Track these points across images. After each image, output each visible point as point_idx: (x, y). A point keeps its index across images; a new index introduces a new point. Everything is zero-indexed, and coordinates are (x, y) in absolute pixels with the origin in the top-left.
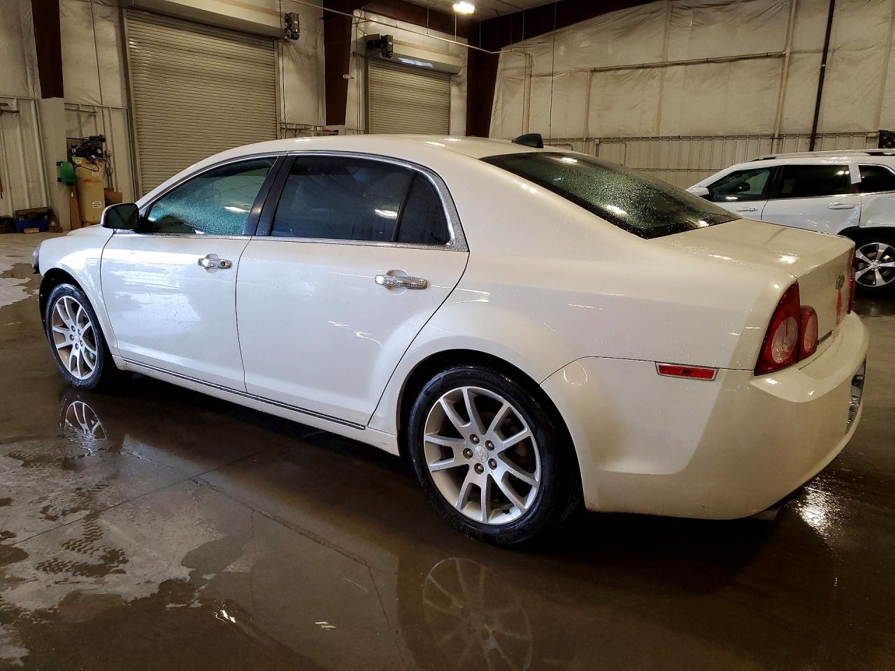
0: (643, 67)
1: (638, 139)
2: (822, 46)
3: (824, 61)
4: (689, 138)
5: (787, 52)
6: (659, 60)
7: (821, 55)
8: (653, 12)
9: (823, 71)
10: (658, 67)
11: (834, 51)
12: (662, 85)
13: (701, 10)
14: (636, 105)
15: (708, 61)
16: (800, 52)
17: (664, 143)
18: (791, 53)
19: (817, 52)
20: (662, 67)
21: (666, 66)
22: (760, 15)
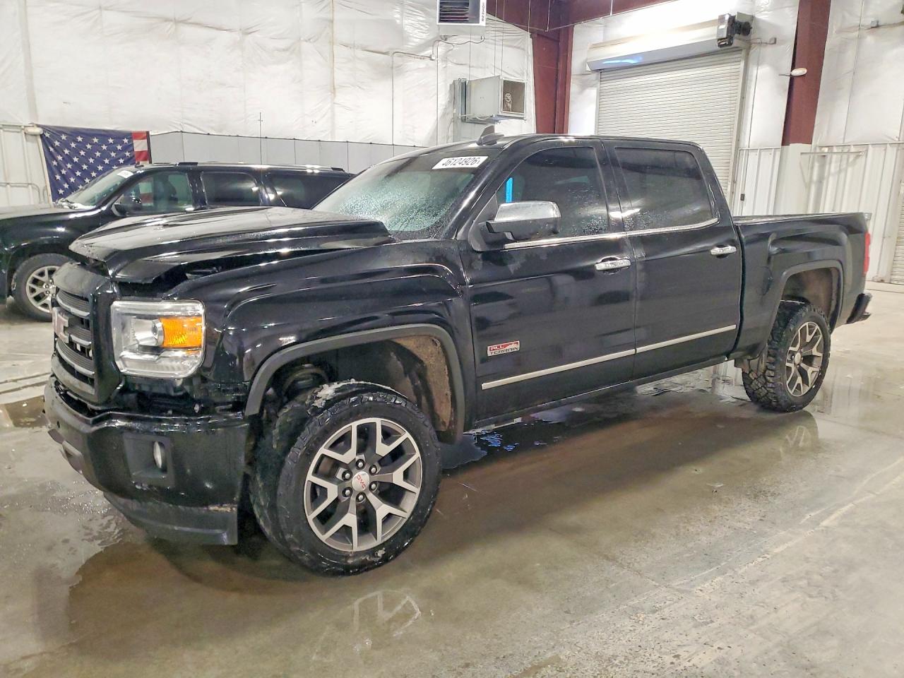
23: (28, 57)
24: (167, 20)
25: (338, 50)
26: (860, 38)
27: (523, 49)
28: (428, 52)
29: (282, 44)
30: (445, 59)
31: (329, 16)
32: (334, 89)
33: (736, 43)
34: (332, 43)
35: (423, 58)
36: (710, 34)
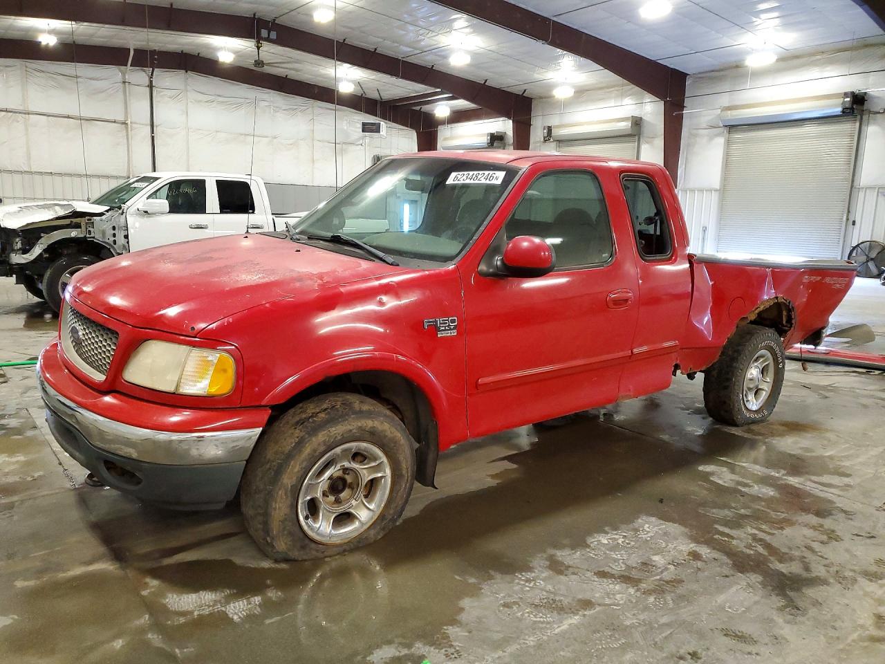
0: (6, 111)
1: (10, 172)
2: (149, 122)
3: (153, 132)
4: (60, 174)
5: (129, 122)
6: (21, 108)
7: (149, 128)
8: (7, 66)
9: (153, 138)
10: (20, 113)
11: (157, 126)
12: (27, 130)
13: (55, 76)
14: (5, 142)
15: (68, 117)
16: (135, 123)
17: (37, 177)
18: (131, 123)
19: (147, 125)
20: (25, 114)
21: (29, 114)
22: (103, 92)
23: (188, 153)
24: (242, 135)
25: (316, 143)
26: (540, 146)
27: (412, 139)
28: (361, 142)
29: (291, 142)
30: (369, 146)
31: (312, 128)
32: (314, 161)
33: (495, 144)
34: (313, 140)
35: (358, 145)
36: (484, 140)
